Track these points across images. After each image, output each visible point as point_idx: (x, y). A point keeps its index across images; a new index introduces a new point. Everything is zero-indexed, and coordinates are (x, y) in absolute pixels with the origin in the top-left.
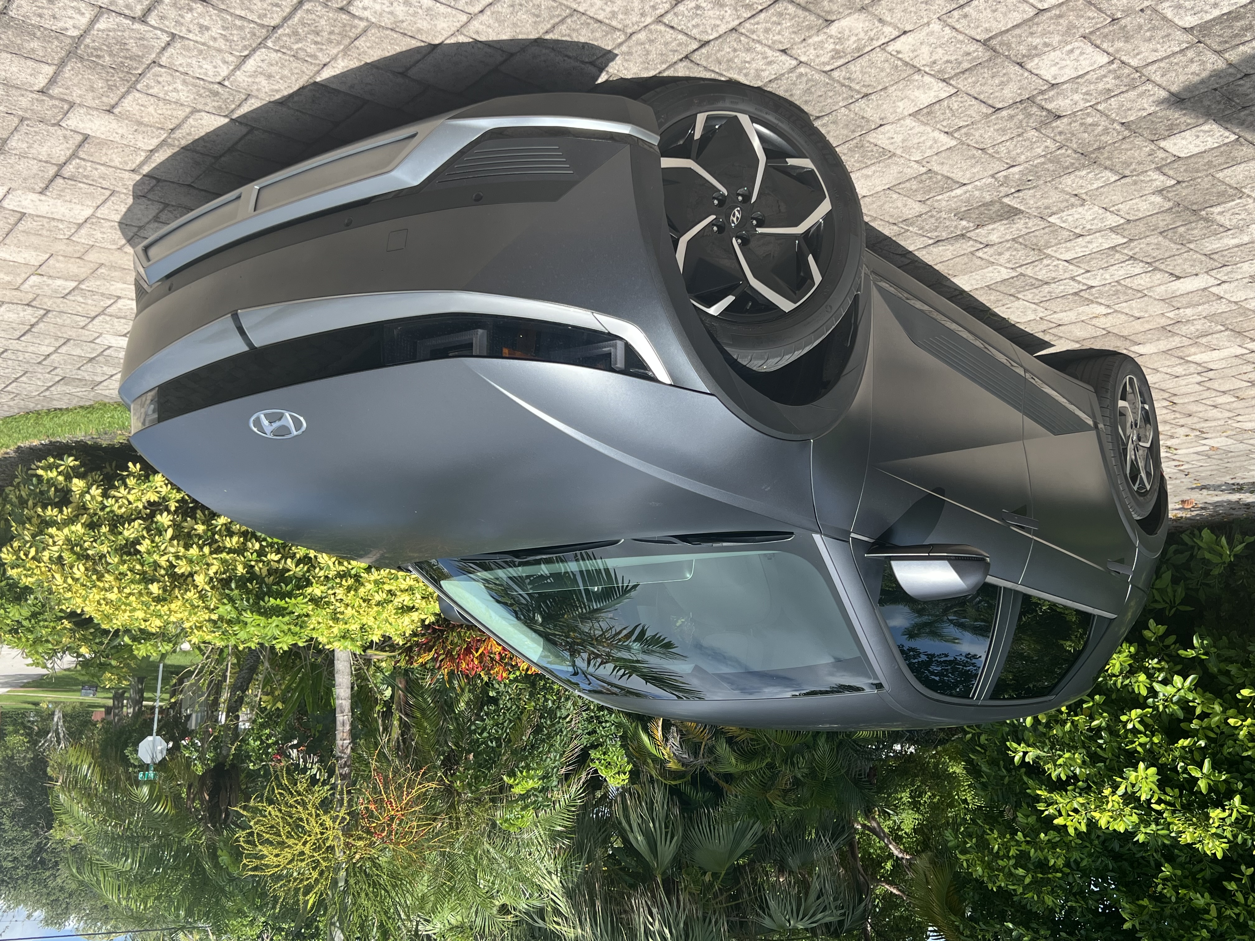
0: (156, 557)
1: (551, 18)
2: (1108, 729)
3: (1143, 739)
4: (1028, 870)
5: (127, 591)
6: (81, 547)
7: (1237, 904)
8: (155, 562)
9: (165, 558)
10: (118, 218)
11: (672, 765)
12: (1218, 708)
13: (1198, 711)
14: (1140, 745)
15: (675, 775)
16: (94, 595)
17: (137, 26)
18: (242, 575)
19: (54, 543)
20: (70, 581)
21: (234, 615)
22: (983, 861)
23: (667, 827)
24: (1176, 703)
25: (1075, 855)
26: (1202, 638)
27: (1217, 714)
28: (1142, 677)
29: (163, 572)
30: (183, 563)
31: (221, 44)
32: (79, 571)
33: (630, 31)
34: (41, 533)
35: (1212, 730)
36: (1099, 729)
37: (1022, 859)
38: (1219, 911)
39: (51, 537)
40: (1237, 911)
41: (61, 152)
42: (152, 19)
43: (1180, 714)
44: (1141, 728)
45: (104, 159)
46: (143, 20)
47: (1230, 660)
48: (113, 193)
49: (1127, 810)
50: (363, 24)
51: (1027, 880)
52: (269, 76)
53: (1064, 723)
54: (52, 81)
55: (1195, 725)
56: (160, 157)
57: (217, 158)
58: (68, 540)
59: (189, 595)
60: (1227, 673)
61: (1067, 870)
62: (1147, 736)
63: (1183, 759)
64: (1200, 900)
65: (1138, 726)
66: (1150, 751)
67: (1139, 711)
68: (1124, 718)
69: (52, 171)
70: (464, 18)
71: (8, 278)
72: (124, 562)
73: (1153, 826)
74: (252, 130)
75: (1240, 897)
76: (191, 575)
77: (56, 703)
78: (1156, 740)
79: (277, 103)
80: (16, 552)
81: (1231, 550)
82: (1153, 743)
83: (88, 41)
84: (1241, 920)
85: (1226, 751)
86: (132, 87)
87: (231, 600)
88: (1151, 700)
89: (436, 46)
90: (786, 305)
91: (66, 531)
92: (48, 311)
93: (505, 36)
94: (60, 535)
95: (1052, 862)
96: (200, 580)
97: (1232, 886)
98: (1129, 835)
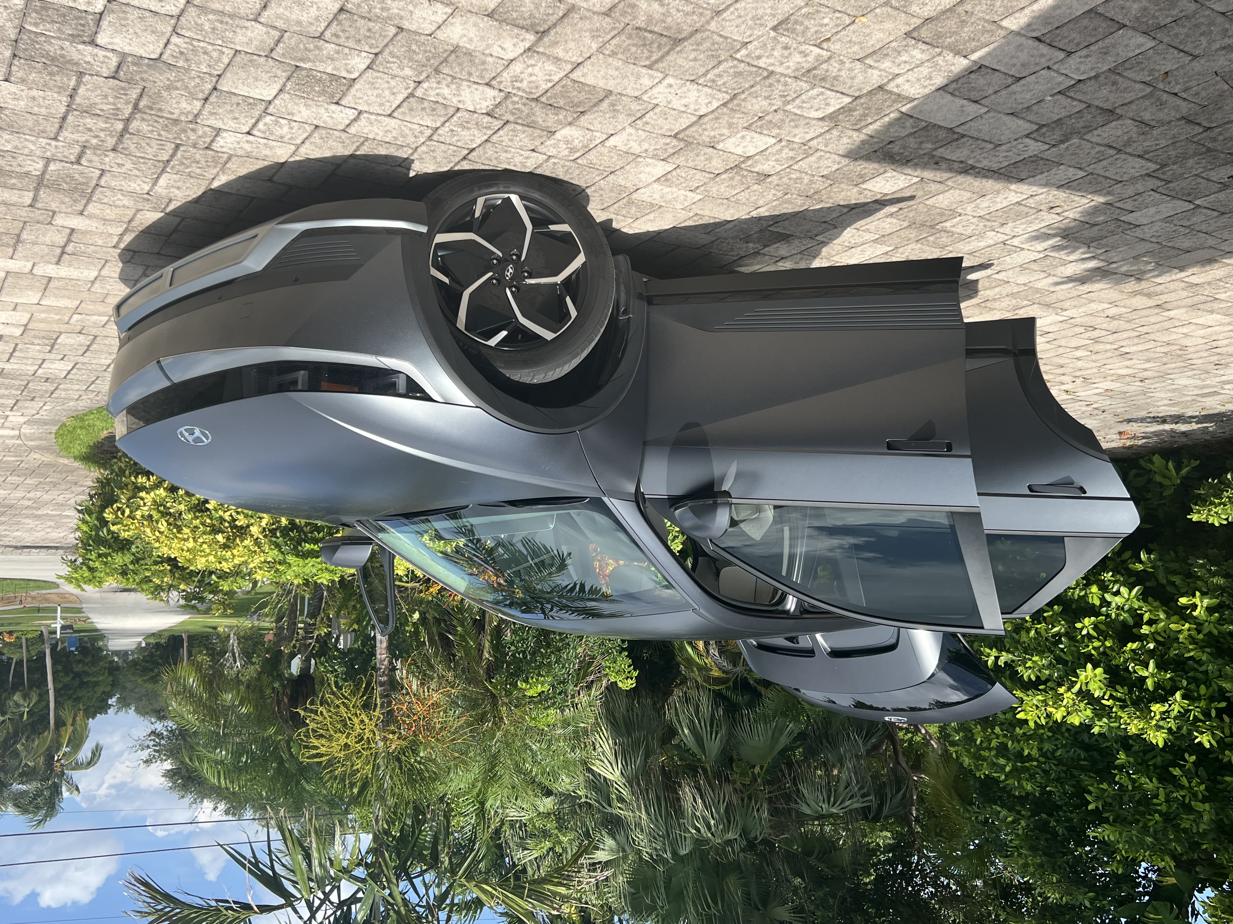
0: (221, 513)
1: (353, 143)
2: (1067, 634)
3: (1097, 644)
4: (1008, 759)
5: (201, 540)
6: (165, 506)
7: (1182, 787)
8: (221, 517)
9: (228, 513)
10: (117, 275)
11: (716, 673)
12: (1162, 616)
13: (1146, 617)
14: (1094, 648)
15: (717, 681)
16: (175, 544)
17: (75, 167)
18: (286, 526)
19: (145, 504)
20: (157, 534)
21: (281, 557)
22: (968, 751)
23: (711, 727)
24: (1128, 611)
25: (1047, 746)
26: (1149, 552)
27: (1162, 620)
28: (1094, 589)
29: (227, 524)
30: (241, 517)
31: (136, 172)
32: (163, 526)
33: (414, 146)
34: (134, 497)
35: (1159, 634)
36: (1058, 634)
37: (1002, 750)
38: (1167, 795)
39: (142, 499)
40: (1182, 793)
41: (61, 239)
42: (84, 162)
43: (1131, 621)
44: (1095, 634)
45: (90, 242)
46: (78, 162)
47: (1175, 573)
48: (107, 261)
49: (1082, 705)
50: (226, 156)
51: (1008, 769)
52: (178, 188)
53: (1028, 631)
54: (35, 199)
55: (1145, 630)
56: (128, 238)
57: (169, 236)
58: (154, 501)
59: (247, 542)
60: (1173, 584)
61: (1042, 759)
62: (1099, 640)
63: (1133, 660)
64: (1149, 784)
65: (1092, 632)
66: (1104, 653)
67: (1093, 619)
68: (1079, 625)
69: (58, 251)
70: (293, 148)
71: (58, 317)
72: (197, 518)
73: (1105, 720)
74: (183, 219)
75: (1184, 781)
76: (248, 526)
77: (231, 627)
78: (1108, 644)
79: (190, 202)
80: (115, 513)
81: (1178, 474)
82: (1106, 647)
83: (47, 177)
84: (1187, 801)
85: (1173, 652)
86: (89, 201)
87: (277, 546)
88: (1104, 609)
89: (283, 164)
90: (549, 335)
91: (152, 494)
92: (96, 337)
93: (328, 154)
94: (149, 498)
95: (1026, 752)
96: (254, 530)
97: (1177, 772)
98: (1086, 728)
